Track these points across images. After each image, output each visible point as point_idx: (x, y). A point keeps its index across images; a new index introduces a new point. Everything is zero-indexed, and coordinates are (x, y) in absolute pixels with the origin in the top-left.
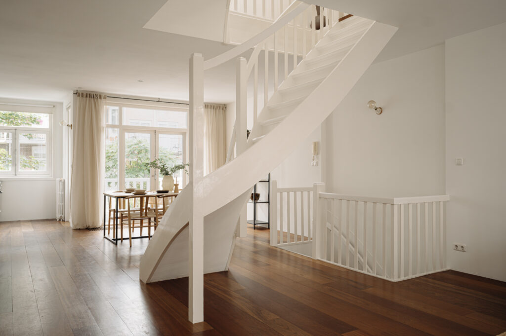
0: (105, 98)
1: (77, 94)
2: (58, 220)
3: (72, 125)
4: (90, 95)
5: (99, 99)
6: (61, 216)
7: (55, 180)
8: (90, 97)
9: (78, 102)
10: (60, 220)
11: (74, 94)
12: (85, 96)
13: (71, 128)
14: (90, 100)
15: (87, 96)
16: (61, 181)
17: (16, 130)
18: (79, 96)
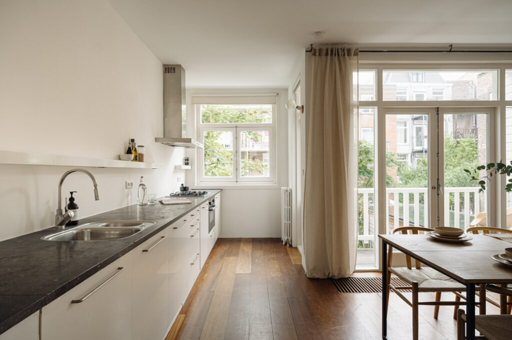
0: (356, 54)
1: (311, 51)
2: (284, 244)
3: (303, 106)
4: (332, 50)
5: (347, 57)
6: (288, 239)
7: (280, 189)
8: (332, 55)
9: (313, 65)
10: (286, 244)
11: (307, 51)
12: (324, 52)
13: (303, 112)
14: (332, 60)
15: (327, 54)
16: (287, 191)
17: (236, 127)
18: (314, 54)
